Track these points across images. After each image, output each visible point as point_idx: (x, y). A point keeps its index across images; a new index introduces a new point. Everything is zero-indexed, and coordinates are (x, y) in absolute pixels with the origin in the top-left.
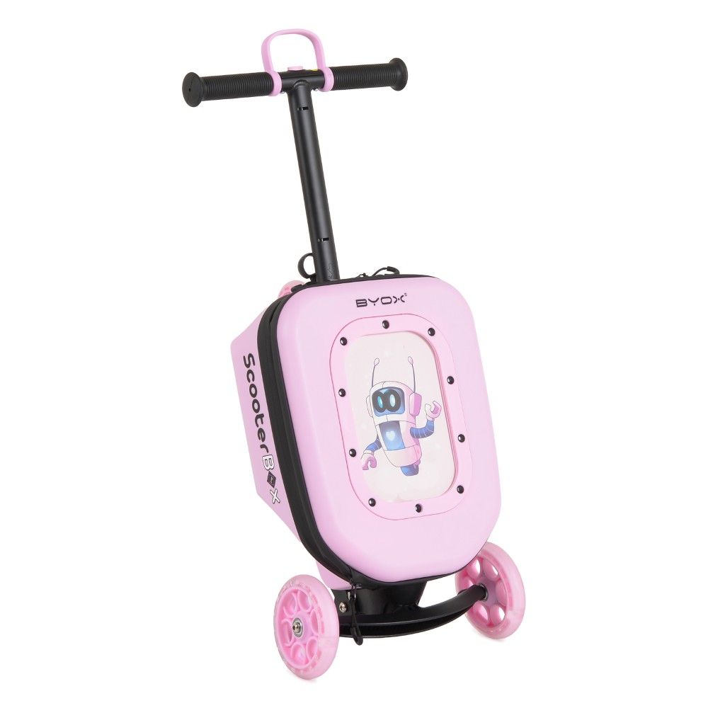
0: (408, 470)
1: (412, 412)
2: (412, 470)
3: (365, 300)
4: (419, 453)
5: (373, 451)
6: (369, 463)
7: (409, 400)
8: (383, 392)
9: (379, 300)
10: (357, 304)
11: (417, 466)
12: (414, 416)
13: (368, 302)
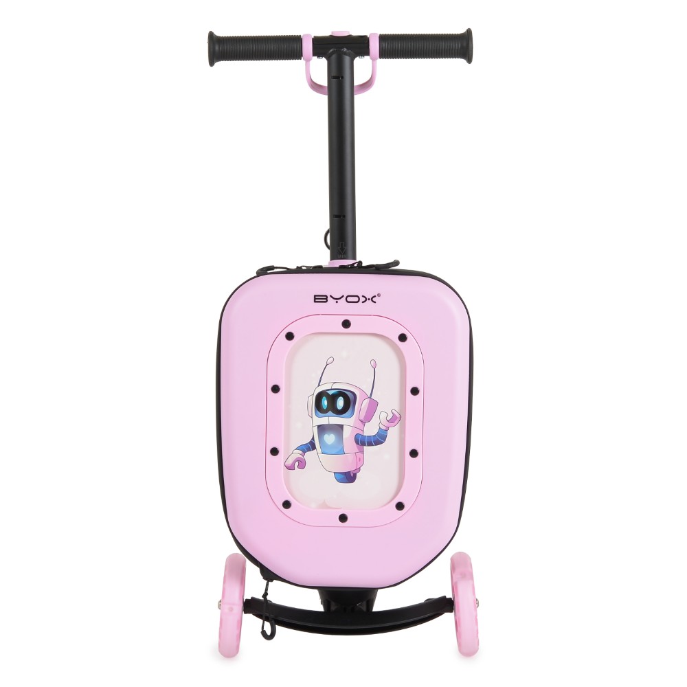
0: (342, 476)
1: (362, 418)
2: (349, 477)
3: (326, 296)
4: (360, 461)
5: (304, 452)
6: (297, 464)
7: (361, 406)
8: (331, 393)
9: (344, 298)
10: (315, 299)
11: (355, 475)
12: (363, 422)
13: (329, 298)
